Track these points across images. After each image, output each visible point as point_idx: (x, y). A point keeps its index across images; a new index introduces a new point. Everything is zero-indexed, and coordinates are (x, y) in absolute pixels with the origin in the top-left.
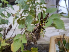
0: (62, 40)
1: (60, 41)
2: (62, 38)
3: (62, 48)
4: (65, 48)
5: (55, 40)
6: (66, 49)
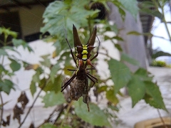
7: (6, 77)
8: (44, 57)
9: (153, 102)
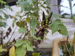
0: (66, 43)
1: (64, 44)
2: (66, 41)
3: (66, 52)
4: (69, 52)
5: (58, 43)
6: (71, 53)
7: (4, 21)
8: (17, 13)
9: (62, 32)
